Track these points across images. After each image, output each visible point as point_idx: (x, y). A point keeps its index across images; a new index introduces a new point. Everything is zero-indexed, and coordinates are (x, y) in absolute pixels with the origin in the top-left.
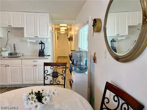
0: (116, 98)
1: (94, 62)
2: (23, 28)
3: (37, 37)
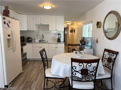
0: (109, 54)
1: (97, 43)
2: (49, 25)
3: (57, 30)
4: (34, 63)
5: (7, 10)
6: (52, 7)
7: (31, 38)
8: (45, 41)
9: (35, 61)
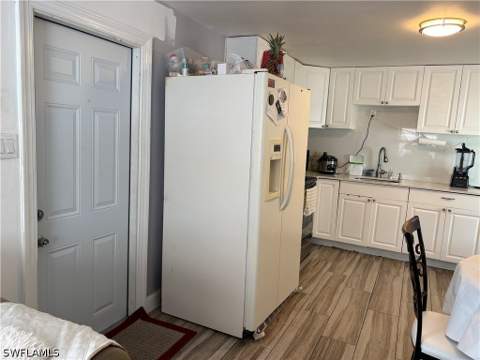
2: (417, 107)
3: (457, 132)
4: (338, 259)
5: (277, 53)
6: (463, 27)
7: (336, 160)
8: (390, 174)
9: (342, 251)
